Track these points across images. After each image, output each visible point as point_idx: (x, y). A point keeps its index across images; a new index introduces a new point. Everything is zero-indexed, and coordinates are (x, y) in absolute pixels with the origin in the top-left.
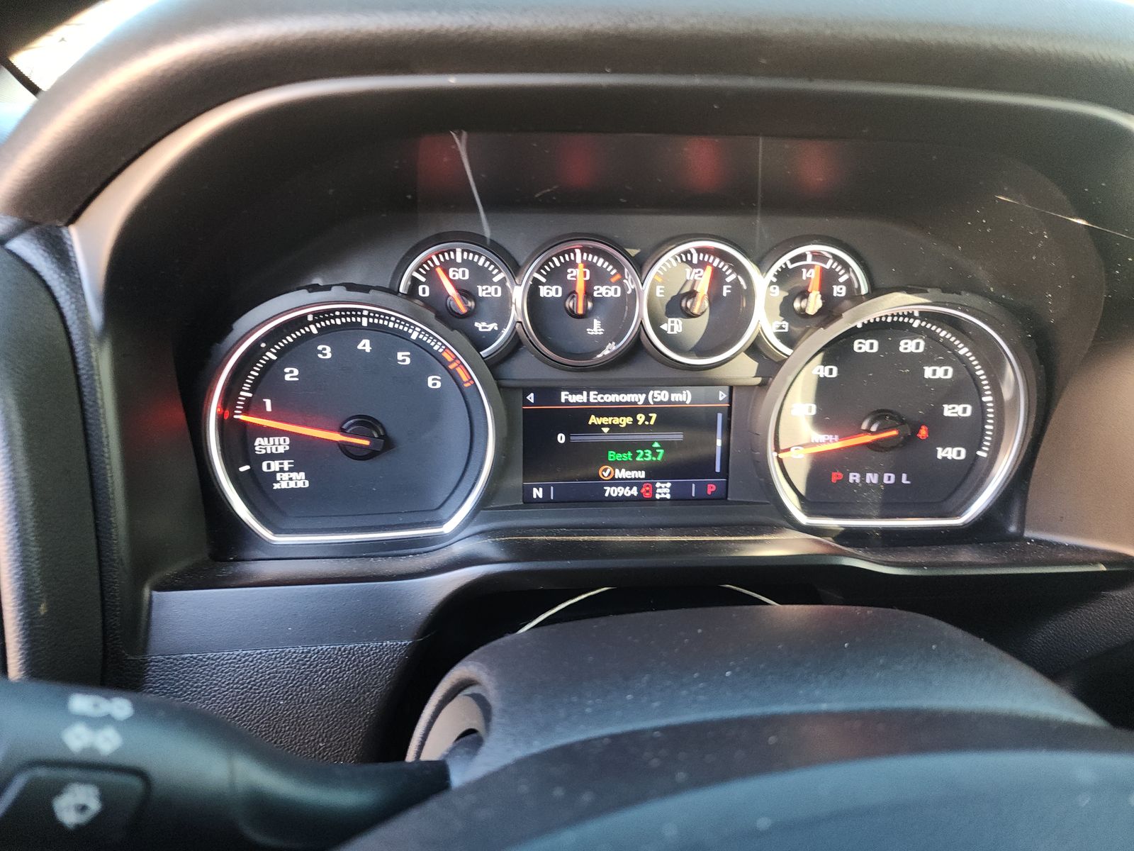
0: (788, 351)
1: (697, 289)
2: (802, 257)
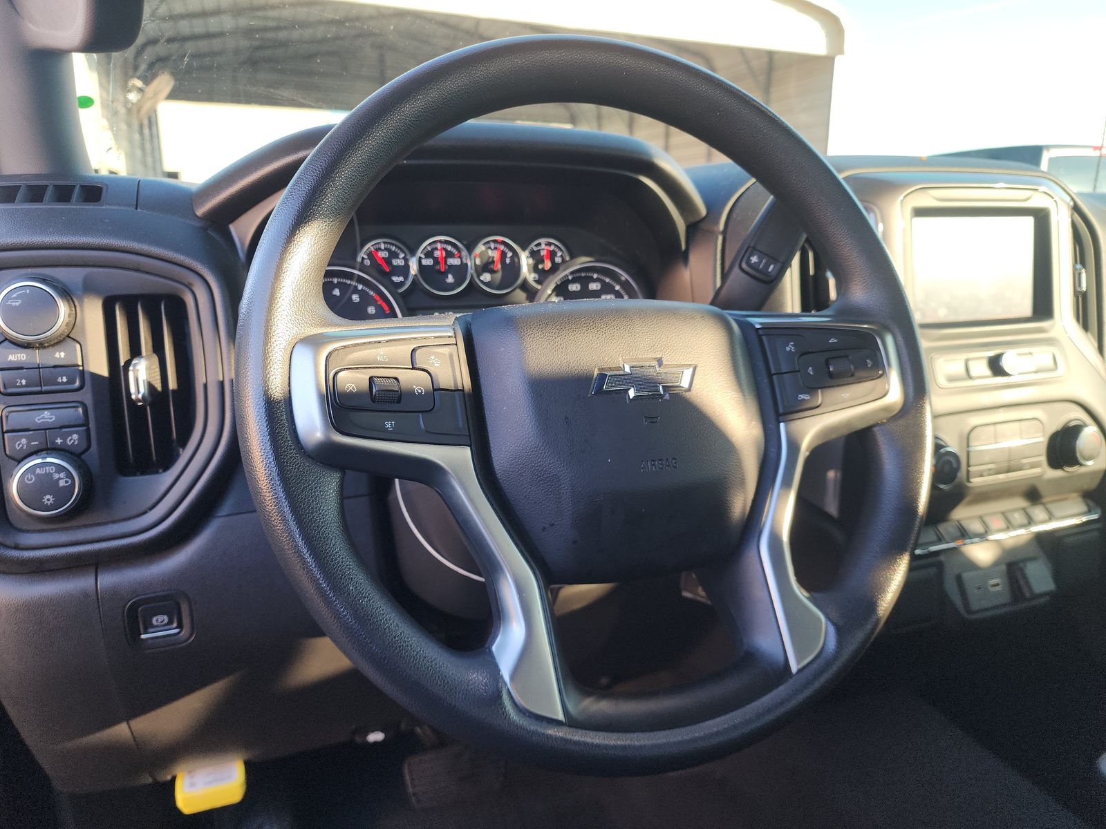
0: (539, 287)
1: (495, 259)
2: (539, 244)
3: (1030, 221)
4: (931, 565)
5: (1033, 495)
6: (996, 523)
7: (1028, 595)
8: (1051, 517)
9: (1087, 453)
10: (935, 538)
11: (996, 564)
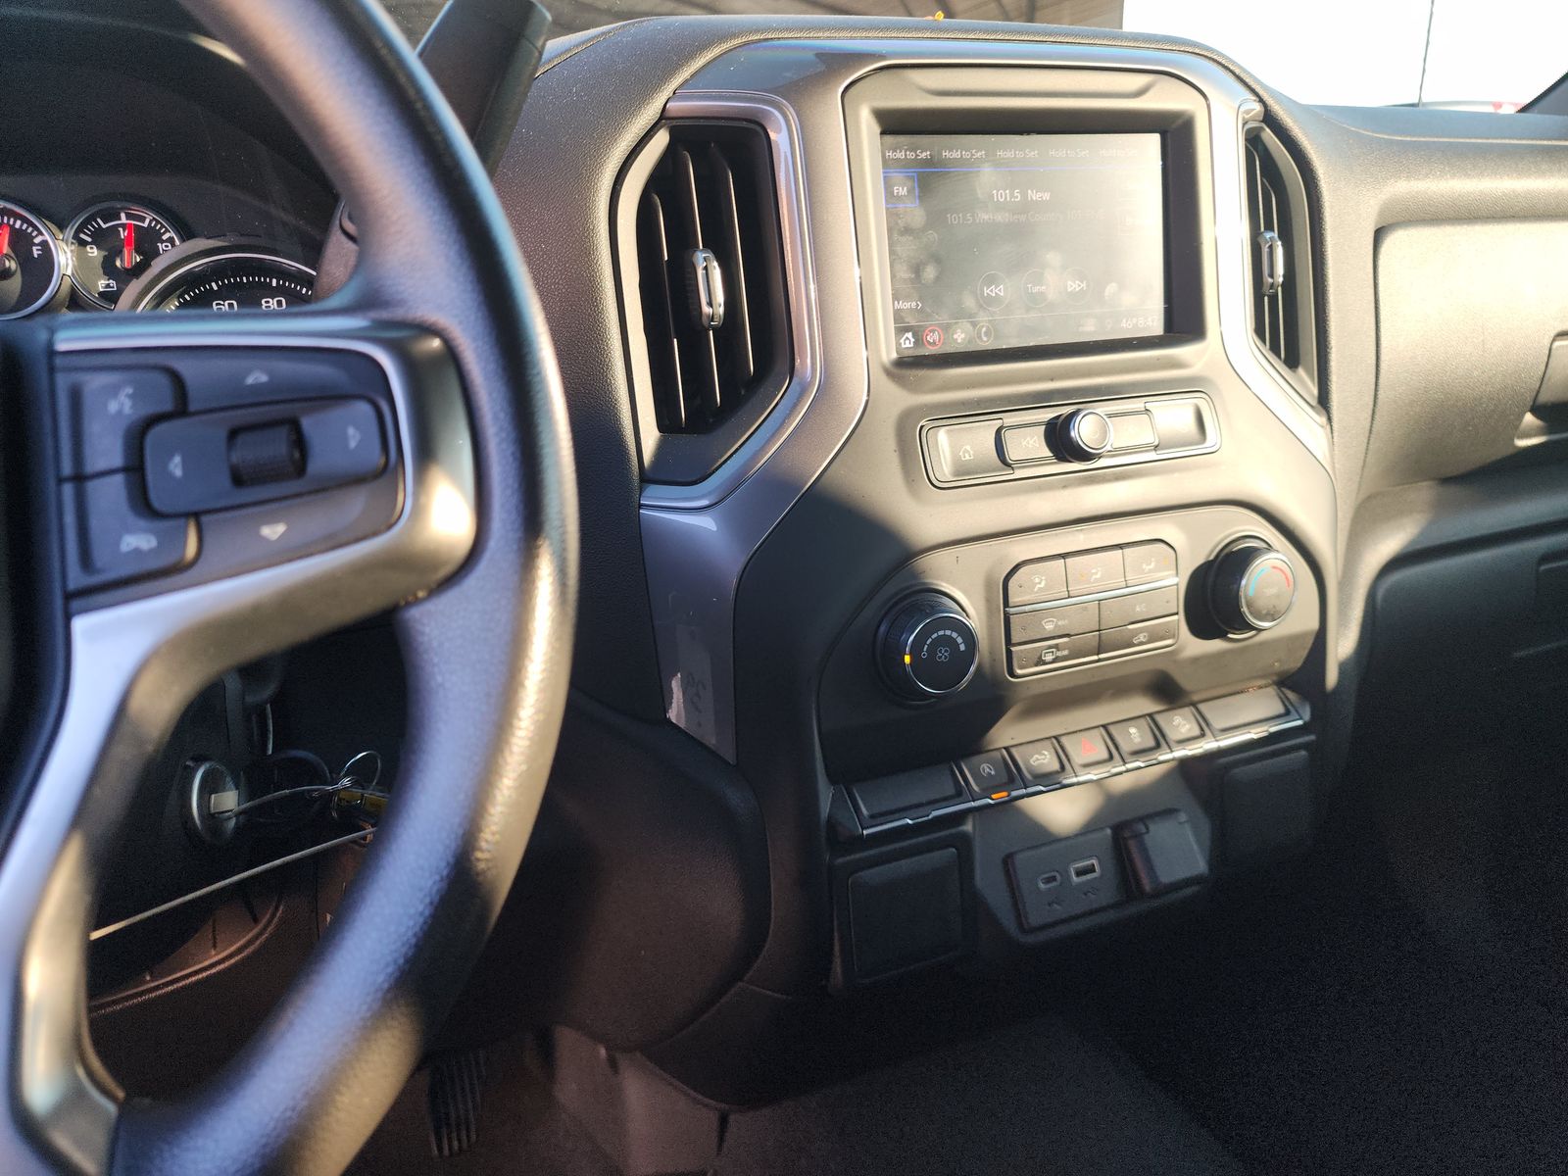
3: (1152, 142)
4: (943, 844)
5: (1167, 690)
6: (1087, 749)
7: (1147, 887)
8: (1204, 728)
9: (1262, 604)
10: (950, 791)
11: (1090, 828)
